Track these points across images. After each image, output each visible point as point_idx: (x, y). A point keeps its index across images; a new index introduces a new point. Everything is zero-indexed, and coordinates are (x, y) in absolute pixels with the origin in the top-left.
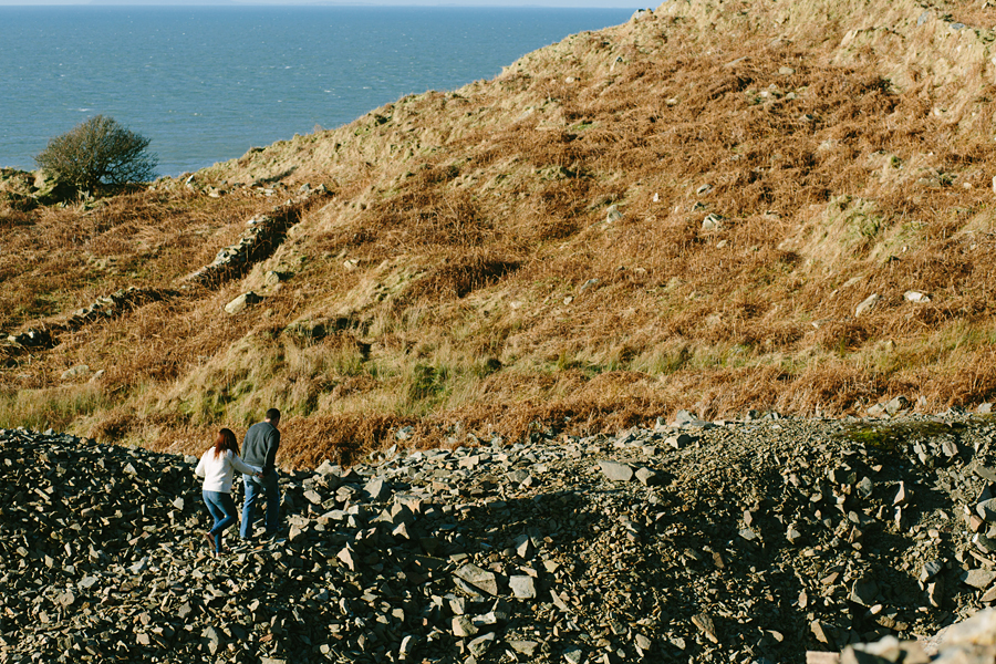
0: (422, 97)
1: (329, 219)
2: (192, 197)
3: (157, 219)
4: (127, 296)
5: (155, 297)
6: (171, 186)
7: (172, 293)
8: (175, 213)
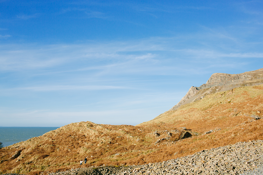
0: (34, 138)
1: (25, 151)
2: (8, 149)
3: (4, 152)
4: (3, 161)
5: (6, 161)
6: (5, 148)
7: (8, 160)
8: (6, 151)
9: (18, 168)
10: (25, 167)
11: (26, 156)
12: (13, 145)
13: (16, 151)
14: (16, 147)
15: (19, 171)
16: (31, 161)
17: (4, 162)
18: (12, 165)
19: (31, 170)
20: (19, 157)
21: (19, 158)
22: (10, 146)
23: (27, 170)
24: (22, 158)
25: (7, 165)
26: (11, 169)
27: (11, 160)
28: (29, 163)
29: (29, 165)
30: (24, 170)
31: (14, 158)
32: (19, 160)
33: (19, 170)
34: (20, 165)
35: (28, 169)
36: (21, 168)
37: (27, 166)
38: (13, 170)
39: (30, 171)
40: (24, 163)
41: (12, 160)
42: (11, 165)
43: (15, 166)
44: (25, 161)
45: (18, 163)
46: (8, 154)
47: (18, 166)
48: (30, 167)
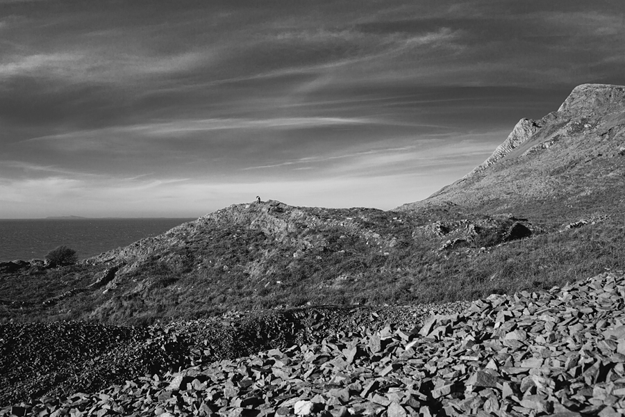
0: (147, 239)
1: (126, 270)
2: (88, 266)
3: (80, 271)
4: (75, 291)
5: (81, 291)
6: (82, 263)
7: (86, 290)
8: (84, 270)
9: (106, 308)
10: (121, 306)
11: (126, 281)
12: (100, 257)
13: (105, 269)
14: (106, 261)
15: (108, 315)
16: (135, 292)
17: (78, 295)
18: (94, 302)
19: (134, 314)
20: (110, 282)
21: (109, 285)
22: (93, 258)
23: (124, 313)
24: (117, 284)
25: (82, 300)
26: (90, 310)
27: (92, 291)
28: (130, 298)
29: (131, 301)
30: (119, 313)
31: (101, 286)
32: (110, 290)
33: (107, 313)
34: (110, 301)
35: (128, 311)
36: (112, 308)
37: (125, 304)
38: (93, 313)
39: (131, 315)
40: (119, 298)
41: (95, 290)
42: (92, 300)
43: (101, 303)
44: (123, 291)
45: (107, 297)
46: (87, 277)
47: (107, 305)
48: (132, 305)
